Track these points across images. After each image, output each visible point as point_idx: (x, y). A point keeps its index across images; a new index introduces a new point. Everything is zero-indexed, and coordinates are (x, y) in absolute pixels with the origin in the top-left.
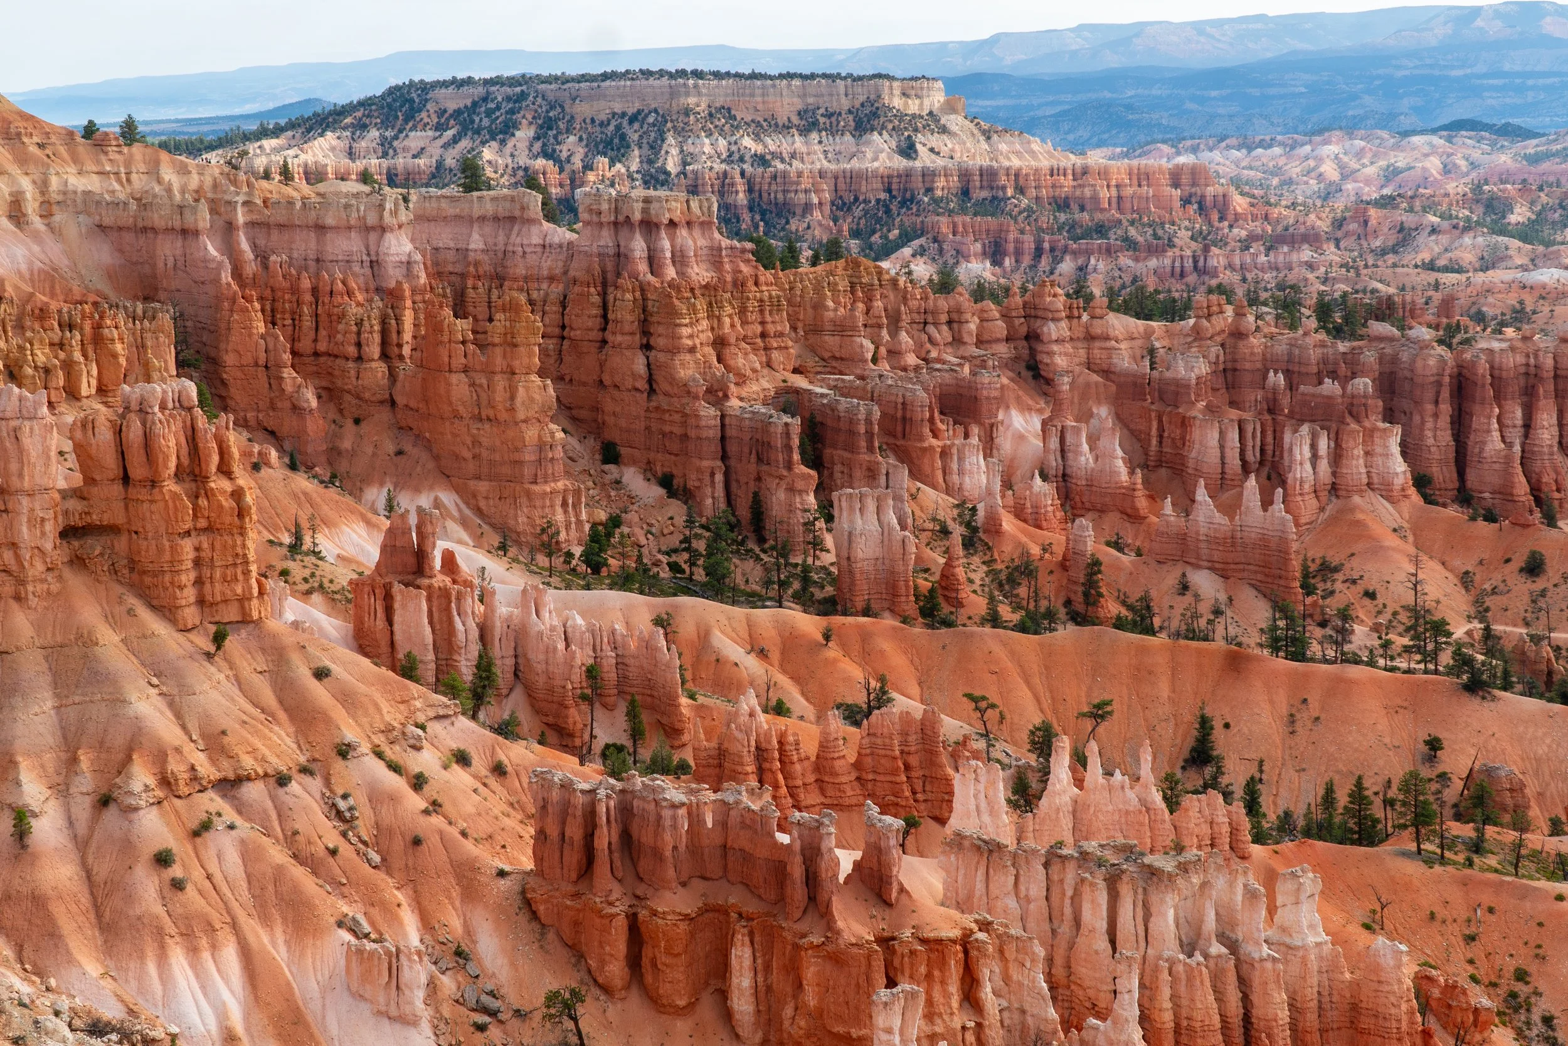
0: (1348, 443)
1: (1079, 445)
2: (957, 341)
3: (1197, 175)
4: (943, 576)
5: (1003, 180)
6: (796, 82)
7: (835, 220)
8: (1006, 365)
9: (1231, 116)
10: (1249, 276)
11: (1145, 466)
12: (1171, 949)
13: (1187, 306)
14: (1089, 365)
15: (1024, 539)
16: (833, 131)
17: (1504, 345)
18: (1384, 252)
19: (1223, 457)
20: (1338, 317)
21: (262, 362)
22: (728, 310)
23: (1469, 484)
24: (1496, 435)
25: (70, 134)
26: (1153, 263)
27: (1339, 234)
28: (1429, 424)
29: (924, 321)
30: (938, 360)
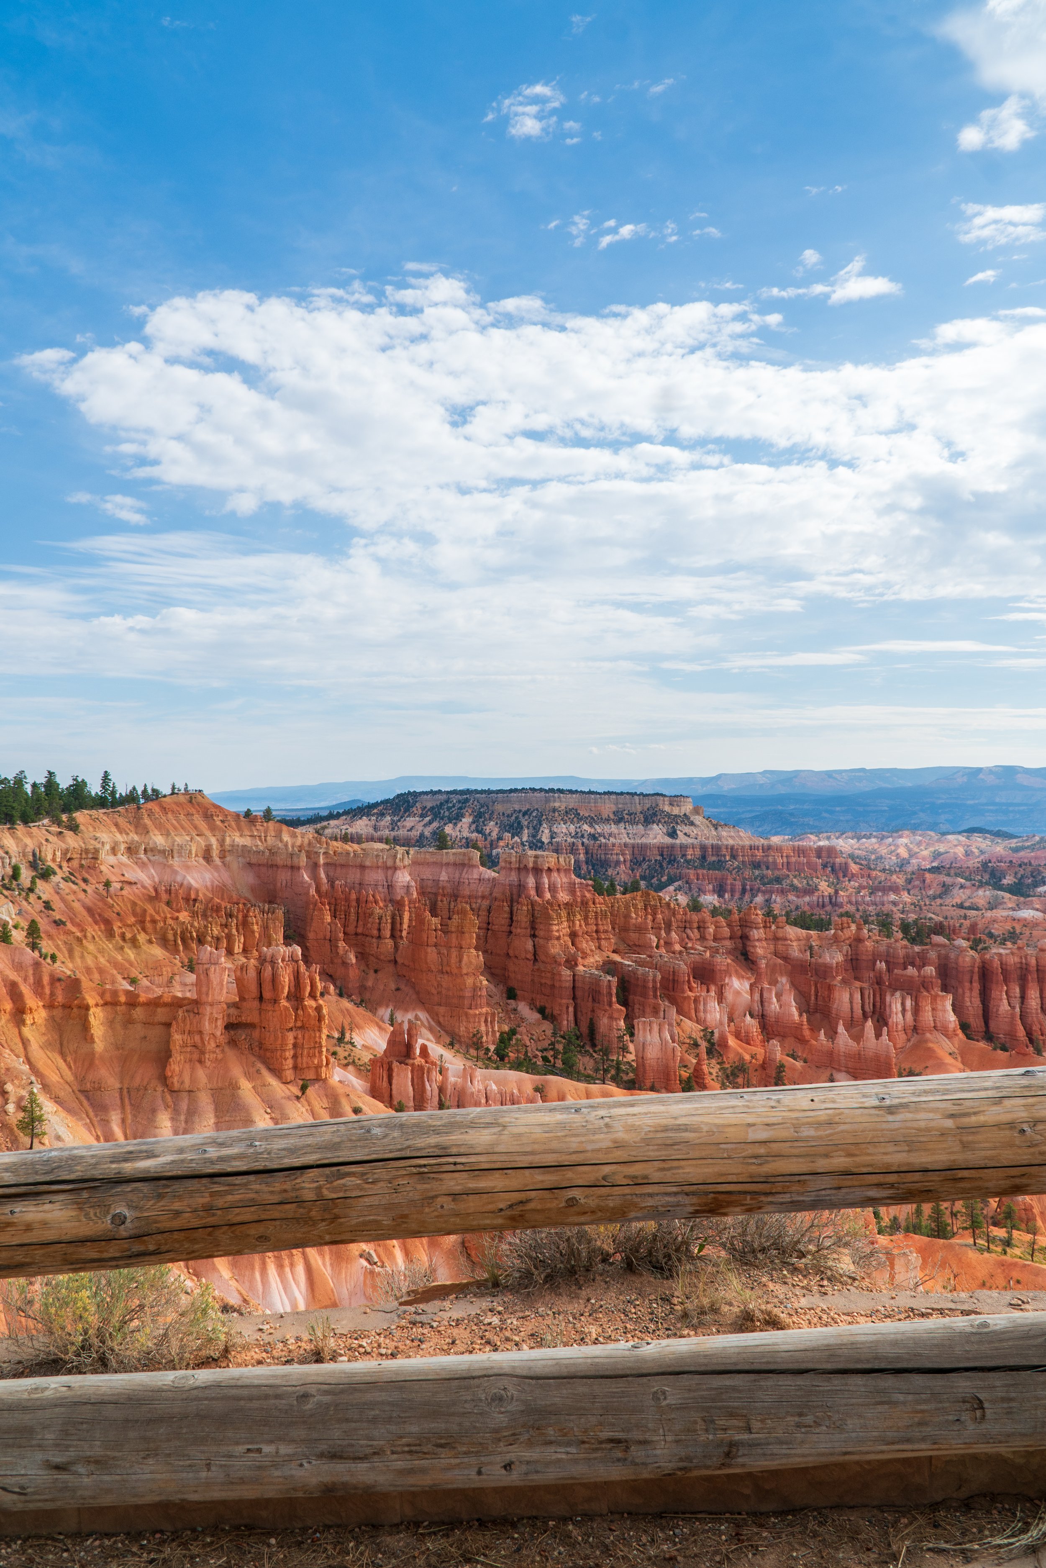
0: (922, 1003)
1: (771, 998)
2: (703, 938)
3: (830, 851)
4: (695, 1070)
5: (724, 852)
7: (633, 870)
8: (729, 952)
9: (847, 821)
10: (861, 908)
11: (808, 1012)
13: (829, 924)
14: (776, 954)
15: (740, 1051)
16: (633, 822)
17: (1008, 951)
18: (935, 898)
19: (852, 1009)
20: (913, 932)
21: (328, 937)
22: (578, 917)
23: (991, 1029)
24: (1005, 1002)
25: (238, 815)
26: (807, 899)
27: (910, 887)
28: (968, 994)
29: (685, 926)
30: (692, 948)
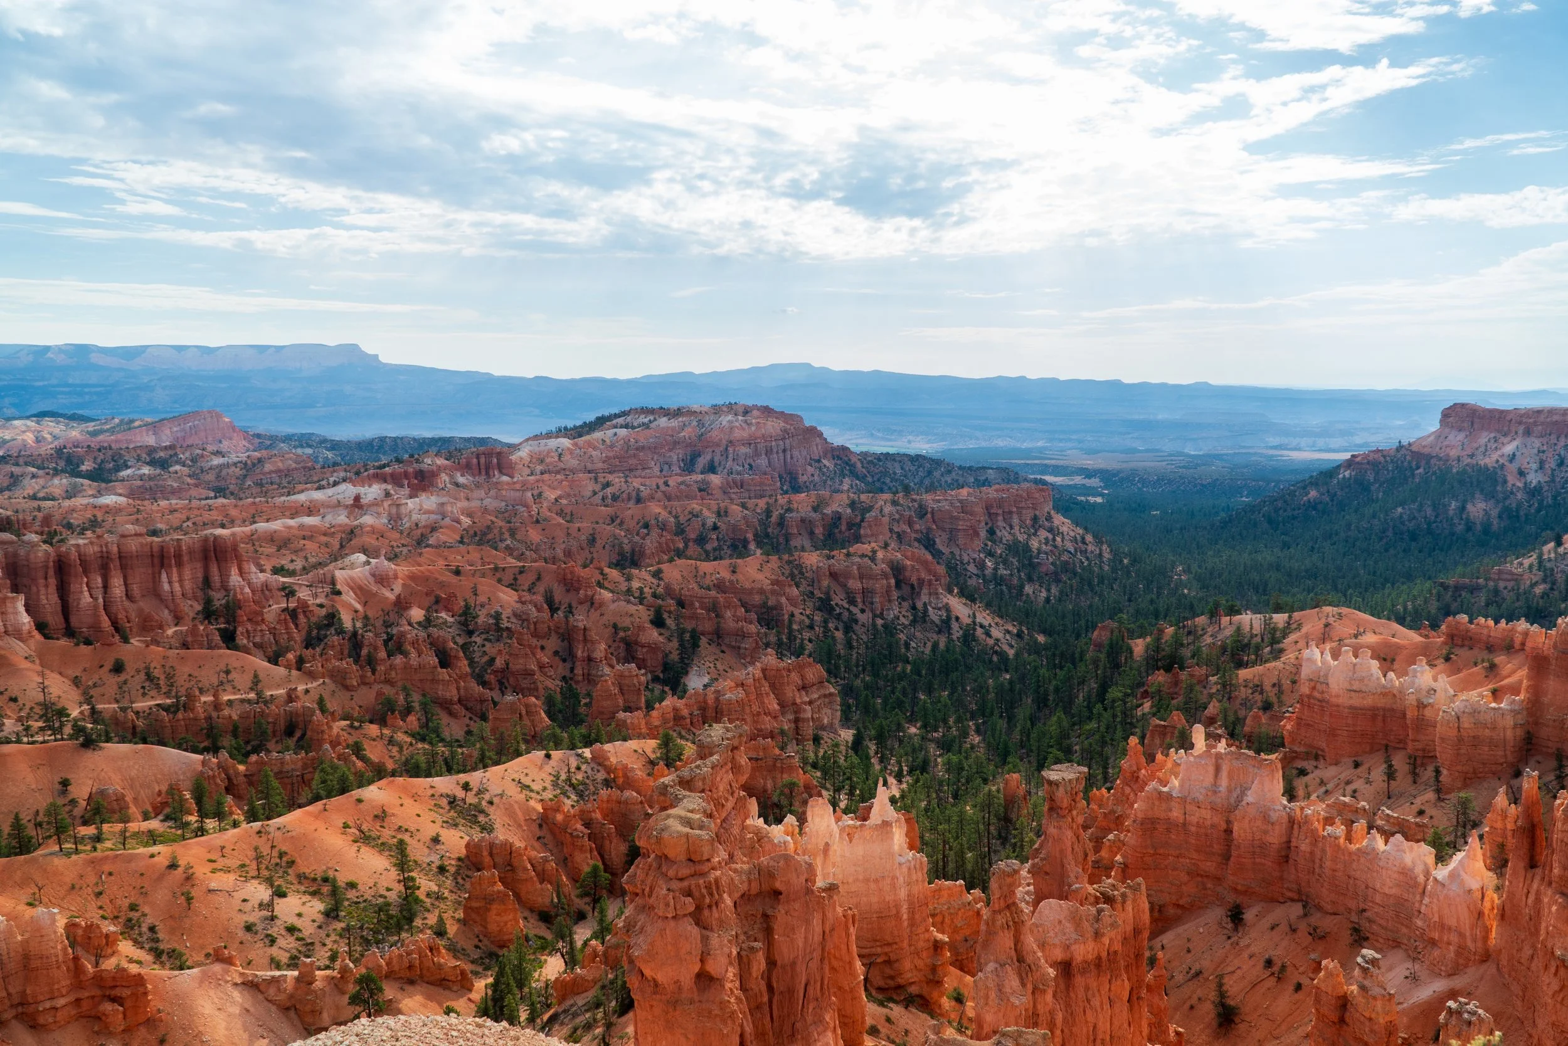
17: (86, 541)
23: (72, 624)
24: (86, 594)
28: (43, 591)
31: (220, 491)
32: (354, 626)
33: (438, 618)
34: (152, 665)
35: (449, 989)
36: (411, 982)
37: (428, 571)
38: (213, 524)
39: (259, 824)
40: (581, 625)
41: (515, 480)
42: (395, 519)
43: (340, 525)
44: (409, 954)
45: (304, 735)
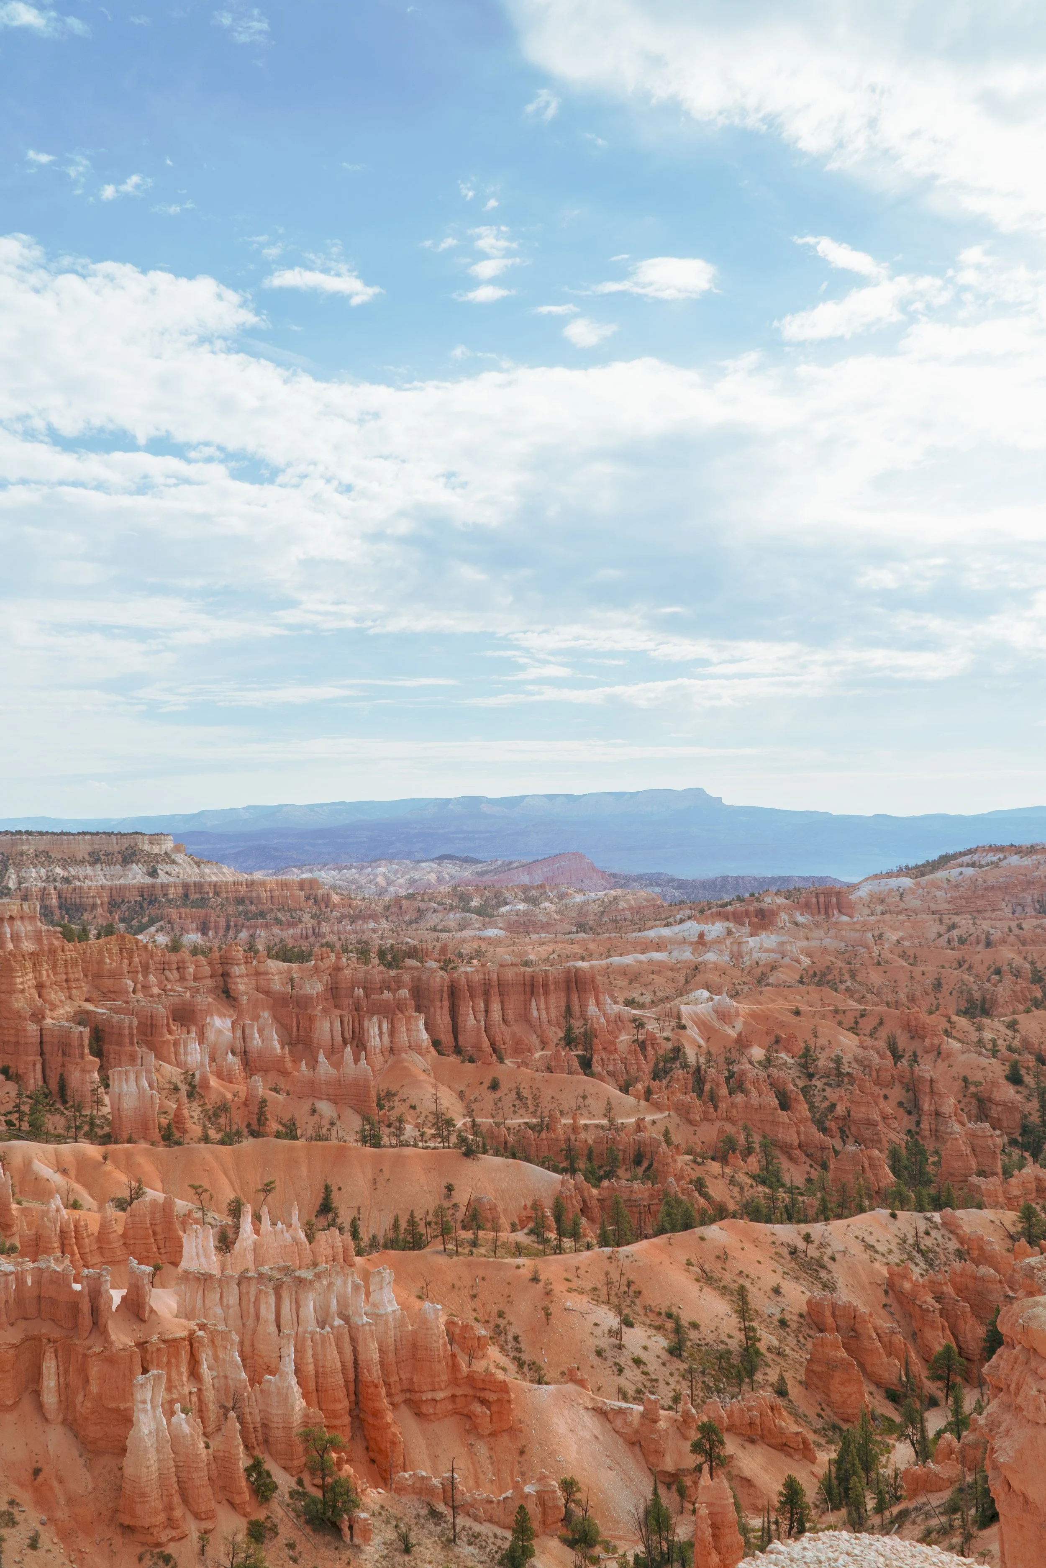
0: (398, 1025)
1: (253, 1034)
2: (182, 978)
3: (313, 884)
4: (176, 1115)
5: (207, 889)
6: (88, 837)
7: (111, 913)
8: (210, 991)
9: (329, 853)
10: (342, 937)
11: (290, 1044)
12: (312, 1326)
13: (310, 954)
14: (257, 989)
15: (222, 1090)
16: (109, 863)
17: (473, 969)
18: (410, 923)
19: (332, 1036)
20: (389, 958)
22: (46, 966)
23: (460, 1043)
24: (472, 1016)
26: (291, 931)
27: (388, 914)
28: (438, 1013)
29: (163, 968)
30: (171, 990)
31: (582, 927)
32: (698, 1061)
33: (778, 1058)
34: (522, 1086)
35: (790, 1456)
36: (752, 1441)
37: (768, 1009)
38: (575, 957)
39: (609, 1249)
40: (927, 1076)
41: (855, 920)
42: (737, 956)
43: (686, 961)
44: (750, 1409)
45: (650, 1165)
